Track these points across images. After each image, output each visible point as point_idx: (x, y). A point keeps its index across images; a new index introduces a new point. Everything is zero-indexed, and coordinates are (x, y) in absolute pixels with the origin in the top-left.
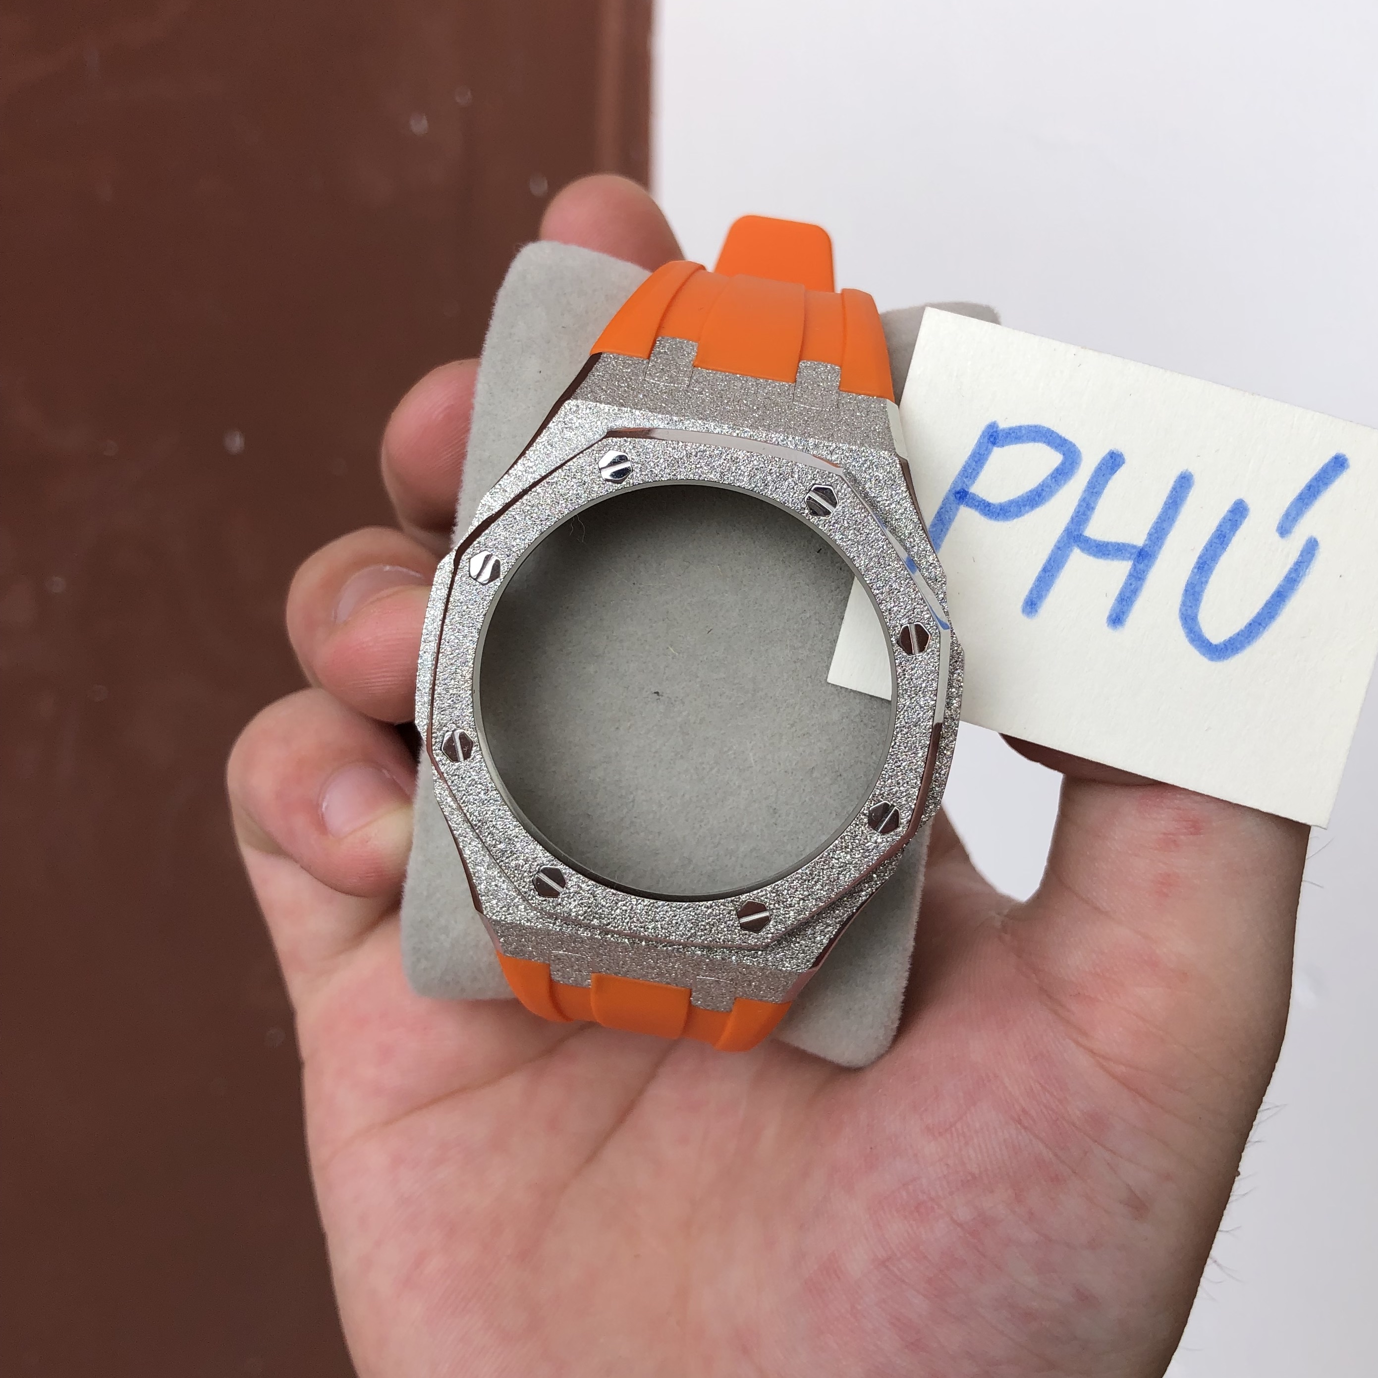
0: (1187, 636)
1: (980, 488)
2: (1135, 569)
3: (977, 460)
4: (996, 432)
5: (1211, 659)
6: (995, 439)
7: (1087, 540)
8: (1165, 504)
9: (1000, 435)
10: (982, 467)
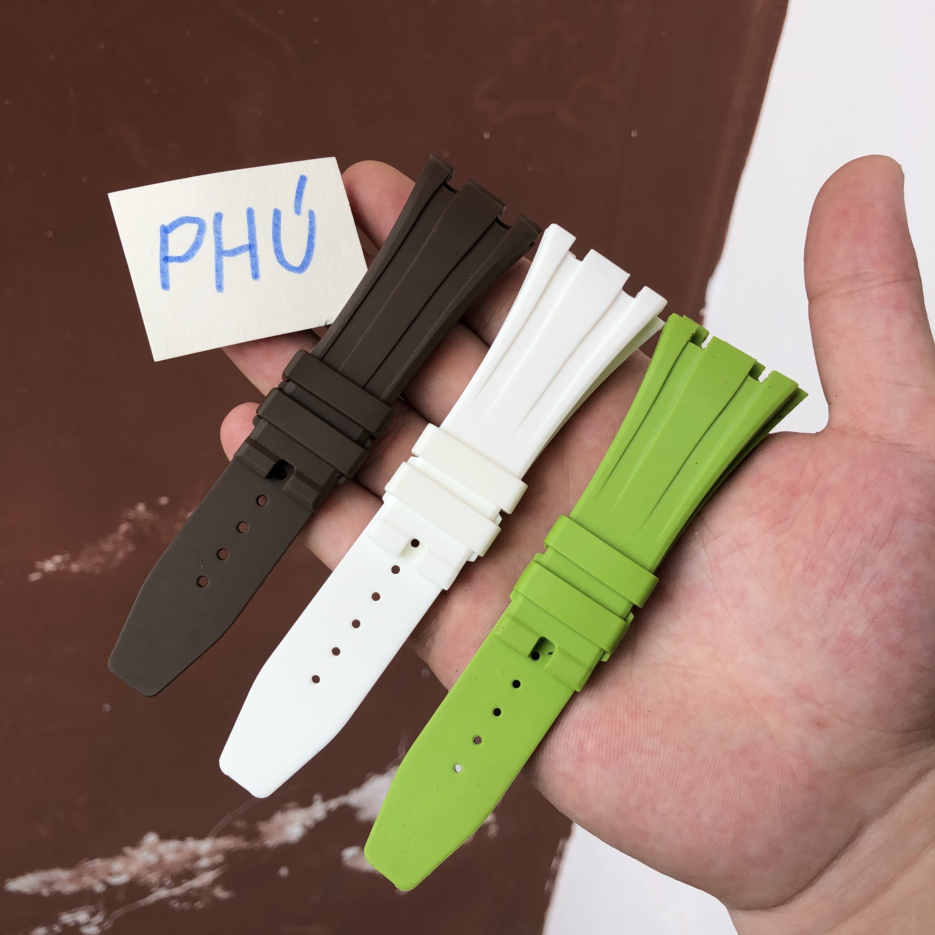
0: (286, 269)
1: (172, 252)
2: (252, 254)
3: (164, 242)
4: (165, 228)
5: (300, 273)
6: (167, 231)
7: (226, 251)
8: (248, 223)
9: (168, 228)
10: (168, 244)
